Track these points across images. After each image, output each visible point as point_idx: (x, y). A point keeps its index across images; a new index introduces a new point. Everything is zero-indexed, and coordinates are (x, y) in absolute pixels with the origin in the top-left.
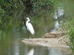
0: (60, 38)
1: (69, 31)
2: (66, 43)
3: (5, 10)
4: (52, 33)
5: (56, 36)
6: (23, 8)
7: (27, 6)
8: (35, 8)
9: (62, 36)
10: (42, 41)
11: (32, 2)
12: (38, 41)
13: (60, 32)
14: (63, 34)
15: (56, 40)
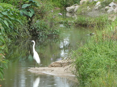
0: (66, 67)
1: (74, 60)
2: (72, 71)
3: (11, 39)
4: (57, 62)
5: (61, 65)
6: (28, 37)
7: (33, 35)
8: (41, 37)
9: (68, 65)
10: (48, 70)
11: (38, 31)
12: (44, 70)
13: (66, 61)
14: (69, 63)
15: (62, 69)
